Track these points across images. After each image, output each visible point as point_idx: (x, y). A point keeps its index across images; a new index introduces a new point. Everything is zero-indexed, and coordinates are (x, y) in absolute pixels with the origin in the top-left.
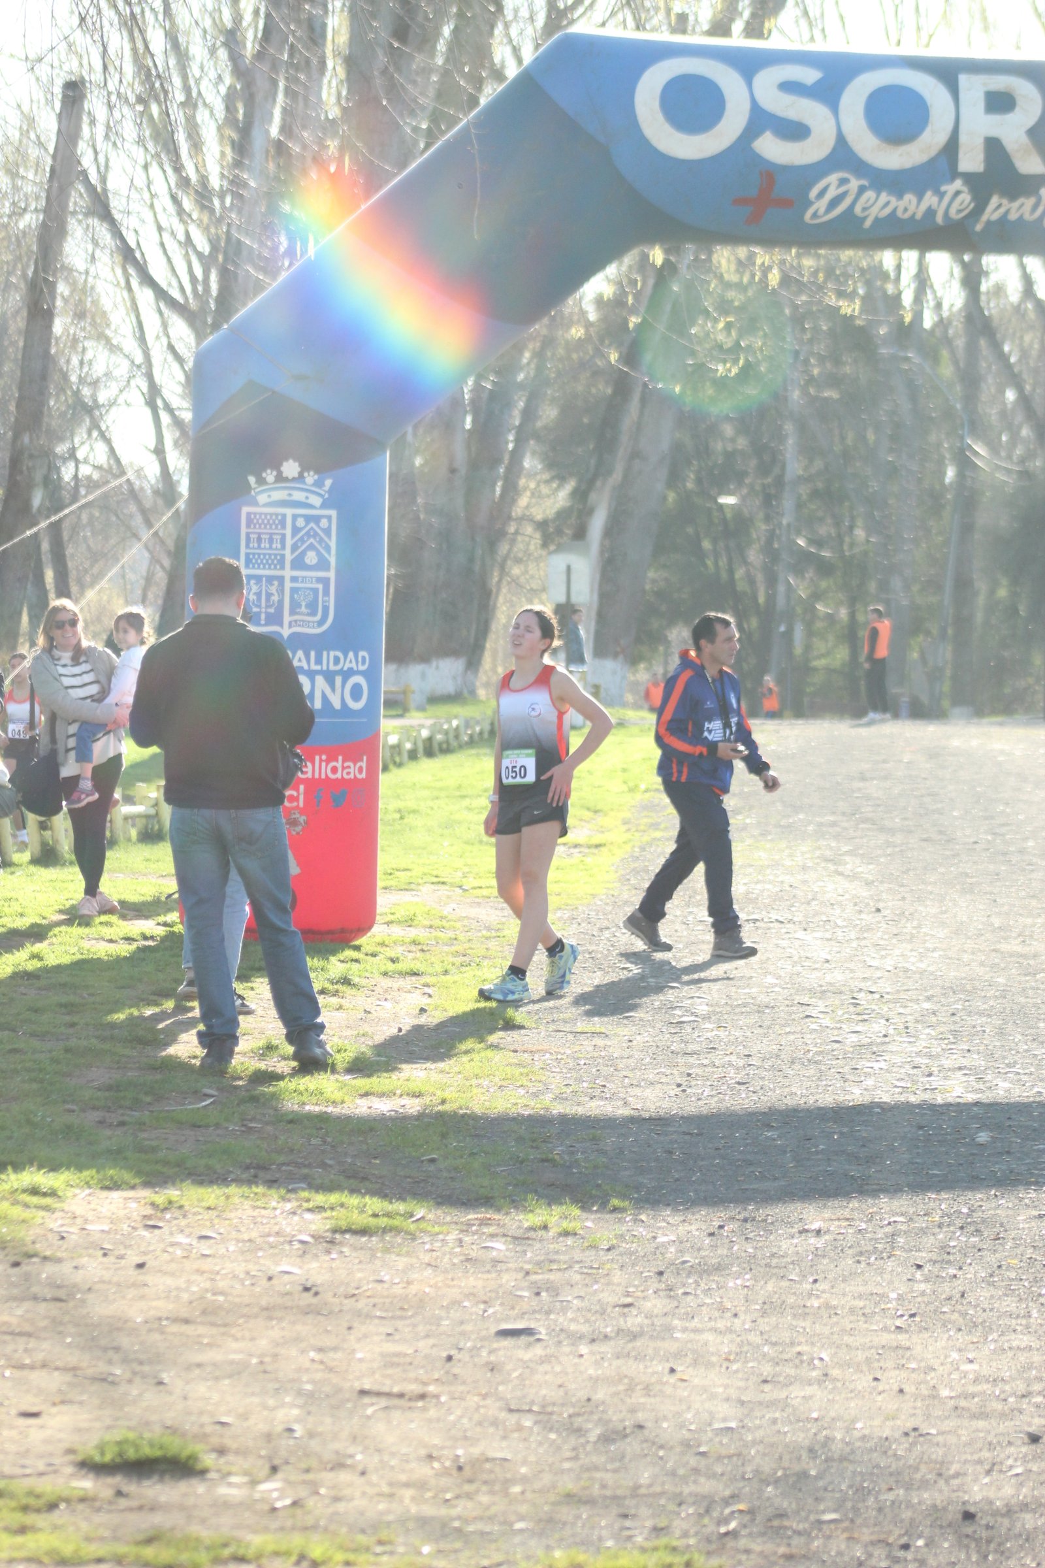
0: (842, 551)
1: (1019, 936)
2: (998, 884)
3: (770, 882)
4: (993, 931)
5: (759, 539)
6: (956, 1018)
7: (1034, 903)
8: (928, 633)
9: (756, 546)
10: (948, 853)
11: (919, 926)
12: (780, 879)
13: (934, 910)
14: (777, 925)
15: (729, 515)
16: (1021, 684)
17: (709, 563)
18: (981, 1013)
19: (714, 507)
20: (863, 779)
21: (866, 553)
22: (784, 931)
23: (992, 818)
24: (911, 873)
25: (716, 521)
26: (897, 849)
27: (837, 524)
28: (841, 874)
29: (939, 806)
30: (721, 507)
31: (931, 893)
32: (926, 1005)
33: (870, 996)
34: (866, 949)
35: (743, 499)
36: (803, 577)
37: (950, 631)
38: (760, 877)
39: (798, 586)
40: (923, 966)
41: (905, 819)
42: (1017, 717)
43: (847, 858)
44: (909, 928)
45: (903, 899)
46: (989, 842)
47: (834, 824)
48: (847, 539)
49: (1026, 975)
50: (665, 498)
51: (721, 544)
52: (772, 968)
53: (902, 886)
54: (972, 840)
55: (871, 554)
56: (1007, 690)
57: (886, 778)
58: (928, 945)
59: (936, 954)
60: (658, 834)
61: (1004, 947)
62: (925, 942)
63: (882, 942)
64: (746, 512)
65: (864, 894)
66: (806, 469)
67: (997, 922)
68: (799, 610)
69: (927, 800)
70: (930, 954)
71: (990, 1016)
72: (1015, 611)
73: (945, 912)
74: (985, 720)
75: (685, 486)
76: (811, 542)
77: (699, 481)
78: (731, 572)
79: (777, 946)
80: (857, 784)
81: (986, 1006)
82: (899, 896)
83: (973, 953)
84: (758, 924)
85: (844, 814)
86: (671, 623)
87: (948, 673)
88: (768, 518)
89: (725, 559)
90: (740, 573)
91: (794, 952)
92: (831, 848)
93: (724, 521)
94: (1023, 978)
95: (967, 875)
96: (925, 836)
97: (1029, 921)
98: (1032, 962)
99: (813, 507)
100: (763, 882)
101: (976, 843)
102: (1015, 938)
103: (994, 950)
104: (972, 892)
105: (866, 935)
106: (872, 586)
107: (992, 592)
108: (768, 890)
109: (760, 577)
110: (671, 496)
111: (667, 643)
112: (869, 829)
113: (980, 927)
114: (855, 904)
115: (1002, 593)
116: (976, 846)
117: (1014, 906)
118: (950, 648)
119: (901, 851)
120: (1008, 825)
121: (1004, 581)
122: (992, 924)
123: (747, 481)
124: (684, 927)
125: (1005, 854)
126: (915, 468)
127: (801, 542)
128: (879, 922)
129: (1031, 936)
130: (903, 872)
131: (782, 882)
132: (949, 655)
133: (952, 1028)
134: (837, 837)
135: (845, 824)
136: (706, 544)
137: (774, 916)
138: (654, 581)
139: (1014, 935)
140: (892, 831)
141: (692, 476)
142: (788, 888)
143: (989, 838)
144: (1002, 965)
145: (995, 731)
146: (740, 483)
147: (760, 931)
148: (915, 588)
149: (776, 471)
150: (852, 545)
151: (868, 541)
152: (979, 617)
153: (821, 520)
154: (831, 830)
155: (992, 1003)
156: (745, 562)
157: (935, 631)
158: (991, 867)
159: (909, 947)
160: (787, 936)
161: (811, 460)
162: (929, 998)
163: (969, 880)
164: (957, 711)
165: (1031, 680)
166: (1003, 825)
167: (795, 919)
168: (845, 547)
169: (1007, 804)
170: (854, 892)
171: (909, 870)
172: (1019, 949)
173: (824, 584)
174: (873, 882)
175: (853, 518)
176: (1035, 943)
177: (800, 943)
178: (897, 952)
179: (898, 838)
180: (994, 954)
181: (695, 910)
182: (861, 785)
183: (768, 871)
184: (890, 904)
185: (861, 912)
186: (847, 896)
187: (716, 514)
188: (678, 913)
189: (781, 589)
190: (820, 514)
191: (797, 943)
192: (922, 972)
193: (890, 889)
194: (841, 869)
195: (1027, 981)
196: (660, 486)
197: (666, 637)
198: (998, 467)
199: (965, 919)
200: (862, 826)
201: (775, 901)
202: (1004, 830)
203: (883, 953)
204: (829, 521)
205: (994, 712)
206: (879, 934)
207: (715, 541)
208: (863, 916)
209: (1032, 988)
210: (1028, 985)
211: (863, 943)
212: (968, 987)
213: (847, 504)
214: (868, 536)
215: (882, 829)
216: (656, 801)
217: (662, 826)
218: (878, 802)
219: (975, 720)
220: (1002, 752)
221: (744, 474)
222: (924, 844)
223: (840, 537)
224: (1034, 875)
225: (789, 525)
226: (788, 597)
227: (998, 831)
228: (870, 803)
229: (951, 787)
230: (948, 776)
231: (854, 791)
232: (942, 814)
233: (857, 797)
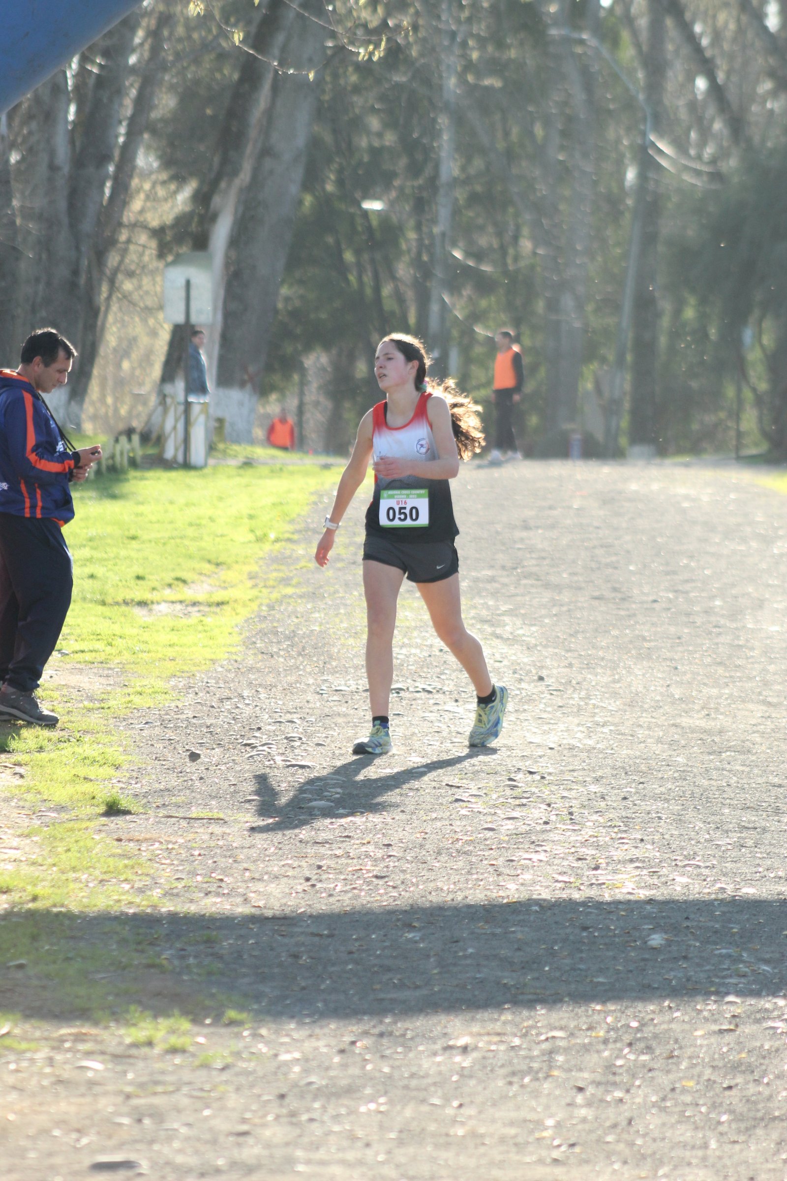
0: (505, 264)
1: (703, 708)
2: (680, 649)
3: (417, 646)
4: (673, 703)
5: (409, 251)
6: (629, 803)
7: (720, 670)
8: (603, 360)
9: (406, 259)
10: (622, 613)
11: (588, 697)
12: (429, 642)
13: (605, 679)
14: (423, 695)
15: (375, 223)
16: (710, 419)
17: (352, 278)
18: (656, 798)
19: (358, 212)
20: (526, 528)
21: (532, 267)
22: (432, 702)
23: (674, 573)
24: (580, 636)
25: (360, 229)
26: (564, 609)
27: (500, 234)
28: (498, 637)
29: (614, 559)
30: (365, 214)
31: (603, 659)
32: (593, 788)
33: (530, 778)
34: (526, 723)
35: (392, 204)
36: (460, 295)
37: (629, 358)
38: (406, 641)
39: (454, 305)
40: (591, 742)
41: (575, 574)
42: (705, 456)
43: (507, 619)
44: (576, 699)
45: (570, 665)
46: (670, 601)
47: (492, 580)
48: (511, 251)
49: (710, 754)
50: (300, 202)
51: (366, 257)
52: (417, 745)
53: (568, 651)
54: (651, 598)
55: (539, 269)
56: (695, 426)
57: (553, 527)
58: (597, 719)
59: (606, 730)
60: (289, 591)
61: (685, 721)
62: (594, 715)
63: (544, 715)
64: (394, 219)
65: (526, 660)
66: (463, 169)
67: (677, 692)
68: (455, 333)
69: (599, 552)
70: (600, 729)
71: (667, 801)
72: (706, 335)
73: (618, 681)
74: (668, 461)
75: (324, 190)
76: (468, 254)
77: (340, 182)
78: (377, 289)
79: (424, 719)
80: (519, 534)
81: (663, 789)
82: (566, 663)
83: (649, 728)
84: (402, 694)
85: (503, 568)
86: (308, 348)
87: (627, 405)
88: (418, 227)
89: (370, 274)
90: (387, 290)
91: (444, 727)
92: (488, 608)
93: (369, 229)
94: (707, 758)
95: (644, 639)
96: (597, 594)
97: (714, 691)
98: (717, 739)
99: (471, 214)
100: (410, 646)
101: (655, 601)
102: (698, 711)
103: (675, 725)
104: (649, 657)
105: (526, 707)
106: (540, 306)
107: (678, 312)
108: (415, 655)
109: (410, 294)
110: (308, 200)
111: (302, 371)
112: (532, 586)
113: (658, 698)
114: (515, 672)
115: (689, 313)
116: (656, 605)
117: (698, 674)
118: (628, 377)
119: (569, 611)
120: (692, 581)
121: (692, 300)
122: (673, 695)
123: (397, 183)
124: (317, 697)
125: (688, 615)
126: (589, 168)
127: (458, 254)
128: (543, 693)
129: (717, 709)
130: (571, 635)
131: (431, 646)
132: (627, 387)
133: (624, 814)
134: (495, 594)
135: (505, 580)
136: (349, 256)
137: (421, 685)
138: (287, 299)
139: (697, 707)
140: (558, 588)
141: (332, 177)
142: (438, 653)
143: (671, 596)
144: (683, 742)
145: (679, 473)
146: (388, 186)
147: (404, 702)
148: (590, 308)
149: (428, 171)
150: (516, 259)
151: (535, 254)
152: (663, 341)
153: (481, 228)
154: (488, 586)
155: (669, 785)
156: (393, 277)
157: (611, 357)
158: (672, 629)
159: (576, 721)
160: (436, 708)
161: (469, 159)
162: (597, 780)
163: (646, 645)
164: (637, 449)
165: (722, 415)
166: (687, 581)
167: (445, 688)
168: (509, 261)
169: (691, 557)
170: (514, 658)
171: (577, 632)
172: (702, 723)
173: (484, 303)
174: (536, 645)
175: (518, 228)
176: (721, 717)
177: (451, 716)
178: (562, 727)
179: (565, 597)
180: (673, 730)
181: (330, 678)
182: (524, 534)
183: (415, 634)
184: (555, 671)
185: (521, 680)
186: (506, 662)
187: (359, 221)
188: (311, 681)
189: (435, 308)
190: (480, 221)
191: (447, 716)
192: (590, 750)
193: (556, 654)
194: (498, 631)
195: (711, 761)
196: (294, 189)
197: (301, 363)
198: (686, 168)
199: (640, 689)
200: (524, 582)
201: (422, 667)
202: (688, 587)
203: (546, 727)
204: (491, 229)
205: (680, 451)
206: (542, 706)
207: (358, 252)
208: (524, 685)
209: (716, 769)
210: (712, 765)
211: (522, 716)
212: (643, 768)
213: (511, 210)
214: (536, 246)
215: (547, 586)
216: (288, 552)
217: (294, 581)
218: (543, 554)
219: (658, 461)
220: (687, 497)
221: (392, 175)
222: (596, 603)
223: (503, 249)
224: (721, 639)
225: (443, 235)
226: (443, 319)
227: (681, 588)
228: (534, 556)
229: (628, 538)
230: (624, 525)
231: (515, 542)
232: (616, 568)
233: (519, 549)
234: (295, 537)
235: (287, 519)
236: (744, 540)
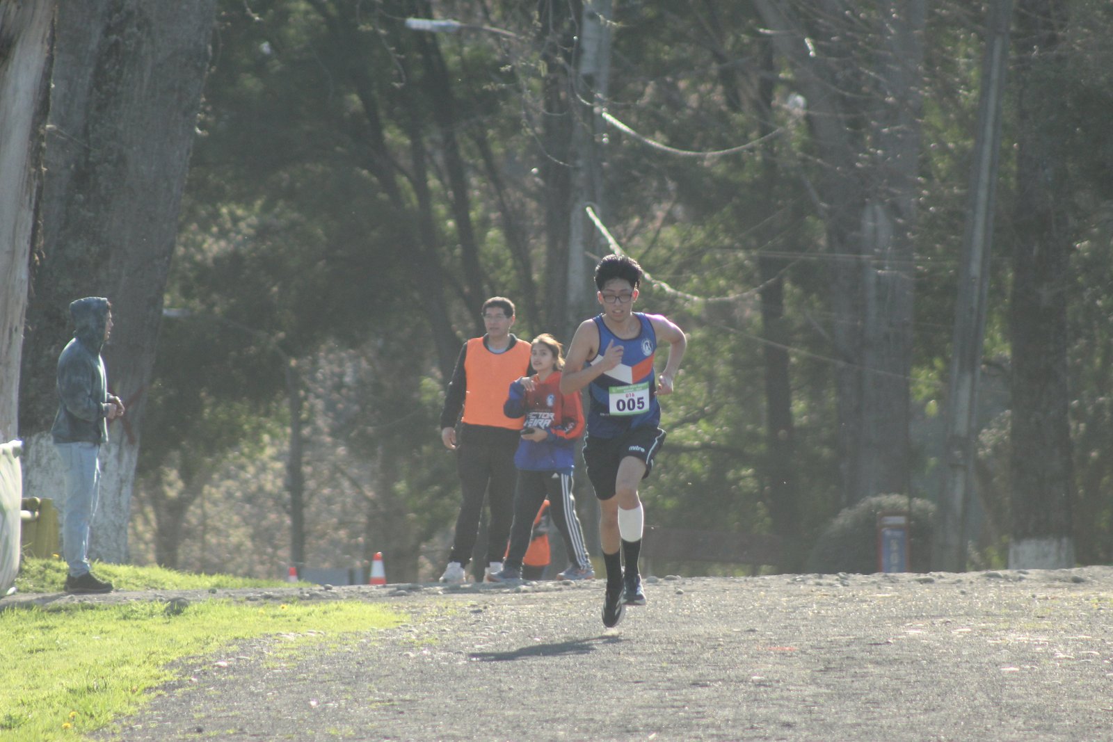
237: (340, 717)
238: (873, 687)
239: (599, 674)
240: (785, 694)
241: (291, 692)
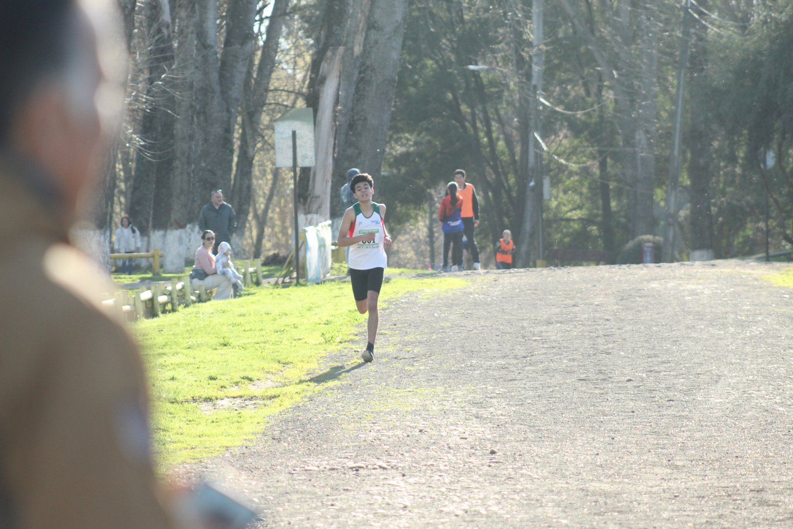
10: (597, 392)
20: (548, 323)
23: (655, 356)
29: (610, 346)
41: (573, 360)
46: (642, 379)
54: (627, 378)
57: (570, 321)
69: (601, 340)
80: (540, 328)
85: (516, 357)
92: (485, 391)
96: (583, 376)
101: (629, 381)
120: (669, 362)
166: (664, 362)
169: (675, 342)
182: (543, 328)
218: (554, 344)
220: (693, 293)
227: (656, 368)
228: (545, 346)
229: (629, 328)
230: (630, 317)
231: (534, 335)
232: (609, 354)
233: (535, 341)
234: (357, 338)
235: (356, 323)
236: (724, 326)
237: (445, 320)
238: (638, 306)
239: (539, 303)
240: (607, 308)
241: (427, 311)
